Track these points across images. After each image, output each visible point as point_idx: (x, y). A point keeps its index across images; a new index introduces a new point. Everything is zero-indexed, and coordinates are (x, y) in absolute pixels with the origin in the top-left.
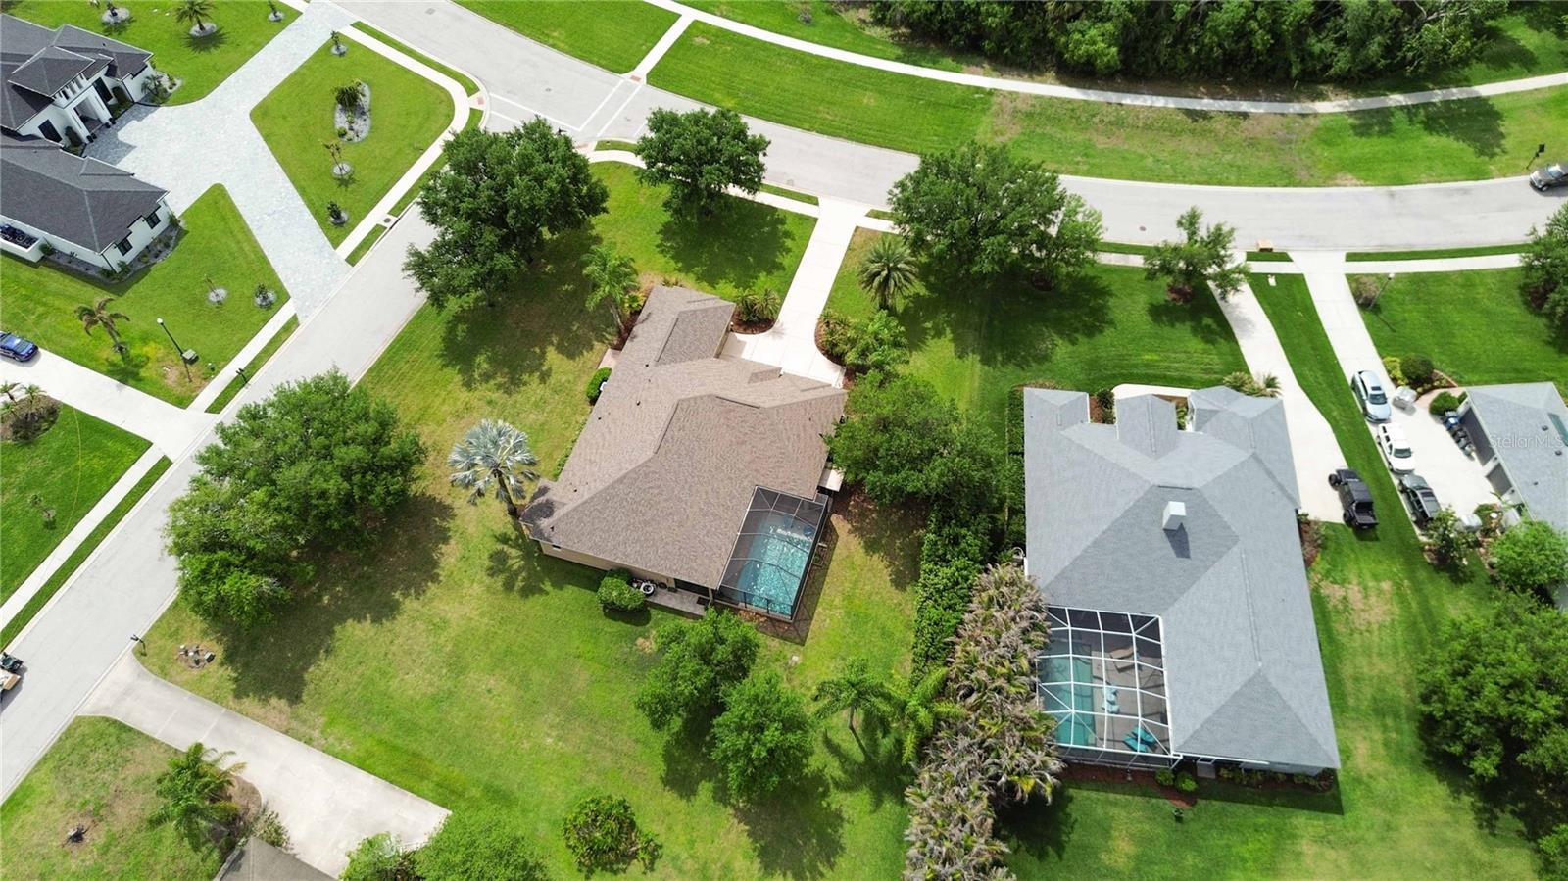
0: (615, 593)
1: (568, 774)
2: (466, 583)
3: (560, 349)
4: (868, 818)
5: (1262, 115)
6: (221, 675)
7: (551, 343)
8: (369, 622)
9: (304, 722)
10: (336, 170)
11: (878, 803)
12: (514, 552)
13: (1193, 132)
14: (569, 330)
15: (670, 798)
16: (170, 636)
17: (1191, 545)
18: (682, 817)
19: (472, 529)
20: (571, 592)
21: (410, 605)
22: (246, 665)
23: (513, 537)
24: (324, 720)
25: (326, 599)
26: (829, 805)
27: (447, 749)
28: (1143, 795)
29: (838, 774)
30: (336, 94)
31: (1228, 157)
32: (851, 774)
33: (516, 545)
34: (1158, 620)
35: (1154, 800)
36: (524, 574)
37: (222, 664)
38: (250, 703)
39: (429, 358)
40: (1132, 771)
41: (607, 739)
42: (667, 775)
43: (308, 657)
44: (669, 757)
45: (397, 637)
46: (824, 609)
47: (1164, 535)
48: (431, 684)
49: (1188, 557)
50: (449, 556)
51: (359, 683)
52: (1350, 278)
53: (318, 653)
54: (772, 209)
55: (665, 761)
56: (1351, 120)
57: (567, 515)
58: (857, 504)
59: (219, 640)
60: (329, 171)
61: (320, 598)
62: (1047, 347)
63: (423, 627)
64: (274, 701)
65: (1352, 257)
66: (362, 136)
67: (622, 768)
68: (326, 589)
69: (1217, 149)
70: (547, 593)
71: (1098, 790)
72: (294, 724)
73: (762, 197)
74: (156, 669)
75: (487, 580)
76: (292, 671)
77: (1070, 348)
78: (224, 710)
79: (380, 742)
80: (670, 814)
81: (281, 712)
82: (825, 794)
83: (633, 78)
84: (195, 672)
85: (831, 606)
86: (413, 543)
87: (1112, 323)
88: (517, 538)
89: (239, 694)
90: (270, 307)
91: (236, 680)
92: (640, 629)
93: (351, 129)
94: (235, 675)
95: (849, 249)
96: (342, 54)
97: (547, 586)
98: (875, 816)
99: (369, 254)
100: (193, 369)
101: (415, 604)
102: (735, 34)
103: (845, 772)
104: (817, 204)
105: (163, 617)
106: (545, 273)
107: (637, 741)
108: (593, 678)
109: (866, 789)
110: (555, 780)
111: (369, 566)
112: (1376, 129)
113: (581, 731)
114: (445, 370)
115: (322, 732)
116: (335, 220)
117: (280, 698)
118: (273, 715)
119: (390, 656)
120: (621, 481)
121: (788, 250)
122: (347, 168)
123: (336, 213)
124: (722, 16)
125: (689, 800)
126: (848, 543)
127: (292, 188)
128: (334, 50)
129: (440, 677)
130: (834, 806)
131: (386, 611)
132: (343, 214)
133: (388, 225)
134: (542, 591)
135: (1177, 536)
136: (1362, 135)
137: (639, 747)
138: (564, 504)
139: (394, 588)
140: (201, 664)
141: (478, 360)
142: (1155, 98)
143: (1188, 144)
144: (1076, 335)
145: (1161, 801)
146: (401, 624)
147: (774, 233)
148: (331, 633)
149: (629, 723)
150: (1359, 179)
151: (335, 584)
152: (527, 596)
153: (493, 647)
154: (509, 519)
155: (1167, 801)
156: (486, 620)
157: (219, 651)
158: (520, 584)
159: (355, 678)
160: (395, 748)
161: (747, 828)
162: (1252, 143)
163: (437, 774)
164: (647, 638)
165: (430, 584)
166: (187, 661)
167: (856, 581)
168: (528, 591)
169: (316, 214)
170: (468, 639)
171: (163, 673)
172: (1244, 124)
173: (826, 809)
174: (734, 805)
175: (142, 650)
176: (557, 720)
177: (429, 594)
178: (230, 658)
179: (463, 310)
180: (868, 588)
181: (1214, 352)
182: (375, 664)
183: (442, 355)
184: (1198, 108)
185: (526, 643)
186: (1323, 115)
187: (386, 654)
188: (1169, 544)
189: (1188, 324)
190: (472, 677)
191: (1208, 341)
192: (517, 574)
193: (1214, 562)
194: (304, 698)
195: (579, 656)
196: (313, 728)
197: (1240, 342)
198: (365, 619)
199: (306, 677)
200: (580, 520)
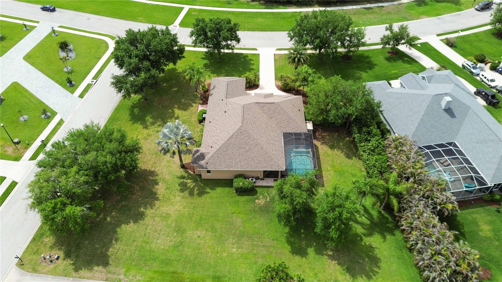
0: (241, 184)
1: (248, 261)
2: (172, 197)
3: (179, 108)
4: (383, 244)
5: (387, 6)
6: (65, 264)
7: (175, 108)
8: (132, 223)
9: (114, 273)
10: (65, 70)
11: (384, 237)
12: (189, 181)
13: (369, 13)
14: (181, 102)
15: (297, 258)
16: (34, 254)
17: (455, 113)
18: (307, 265)
19: (167, 177)
20: (219, 190)
21: (149, 212)
22: (77, 256)
23: (186, 176)
24: (124, 270)
25: (108, 219)
26: (365, 243)
27: (189, 266)
28: (481, 206)
29: (363, 231)
30: (59, 45)
31: (384, 17)
32: (368, 229)
33: (188, 178)
34: (454, 143)
35: (486, 208)
36: (196, 188)
37: (64, 259)
38: (83, 272)
39: (126, 122)
40: (472, 200)
41: (260, 243)
42: (292, 250)
43: (107, 245)
44: (289, 242)
45: (148, 226)
46: (326, 172)
47: (444, 112)
48: (171, 241)
49: (455, 117)
50: (160, 189)
51: (136, 250)
52: (442, 40)
53: (112, 242)
54: (242, 54)
55: (289, 245)
56: (414, 3)
57: (212, 156)
58: (319, 135)
59: (60, 249)
60: (62, 70)
61: (106, 219)
62: (359, 75)
63: (159, 219)
64: (96, 268)
65: (438, 35)
66: (73, 58)
67: (271, 253)
68: (107, 215)
69: (379, 16)
70: (209, 193)
71: (464, 210)
72: (109, 276)
73: (236, 51)
74: (30, 270)
75: (181, 194)
76: (101, 253)
77: (367, 74)
78: (71, 279)
79: (155, 272)
80: (301, 266)
81: (101, 272)
82: (361, 240)
83: (174, 26)
84: (52, 266)
85: (328, 171)
86: (142, 188)
87: (376, 65)
88: (188, 176)
89: (76, 270)
90: (49, 118)
91: (74, 264)
92: (255, 197)
93: (68, 56)
94: (72, 262)
95: (275, 60)
96: (56, 36)
97: (208, 190)
98: (386, 242)
99: (88, 93)
100: (19, 146)
101: (152, 211)
102: (206, 10)
103: (365, 229)
104: (257, 50)
105: (28, 246)
106: (163, 87)
107: (273, 240)
108: (243, 220)
109: (377, 234)
110: (244, 266)
111: (125, 201)
112: (423, 4)
113: (247, 243)
114: (134, 125)
115: (125, 275)
116: (70, 84)
117: (99, 266)
118: (97, 275)
119: (147, 234)
120: (231, 137)
121: (253, 64)
122: (69, 68)
123: (70, 82)
124: (199, 6)
125: (306, 258)
126: (323, 149)
127: (47, 78)
128: (53, 35)
129: (174, 237)
130: (367, 243)
131: (138, 217)
132: (73, 83)
133: (93, 83)
134: (207, 193)
135: (449, 111)
136: (420, 6)
137: (275, 242)
138: (209, 153)
139: (140, 207)
140: (54, 262)
141: (147, 119)
142: (353, 6)
143: (370, 16)
144: (366, 70)
145: (489, 207)
146: (148, 220)
147: (246, 60)
148: (115, 232)
149: (266, 234)
150: (427, 16)
151: (111, 212)
152: (201, 196)
153: (194, 219)
154: (182, 170)
155: (491, 206)
156: (186, 209)
157: (61, 254)
158: (196, 192)
159: (133, 248)
160: (163, 272)
161: (336, 262)
162: (389, 13)
163: (188, 278)
164: (259, 199)
165: (156, 202)
166: (46, 262)
167: (333, 160)
168: (201, 194)
169: (61, 84)
170: (182, 219)
171: (35, 270)
172: (384, 9)
173: (364, 245)
174: (326, 255)
175: (21, 263)
176: (234, 241)
177: (157, 206)
178: (68, 255)
179: (134, 104)
180: (338, 161)
181: (414, 66)
182: (141, 240)
183: (131, 120)
184: (367, 7)
185: (208, 214)
186: (405, 3)
187: (145, 234)
188: (447, 115)
189: (400, 61)
190: (189, 233)
191: (410, 64)
192: (193, 188)
193: (465, 117)
194: (111, 263)
195: (233, 213)
196: (119, 274)
197: (421, 62)
198: (130, 222)
199: (109, 253)
200: (218, 157)
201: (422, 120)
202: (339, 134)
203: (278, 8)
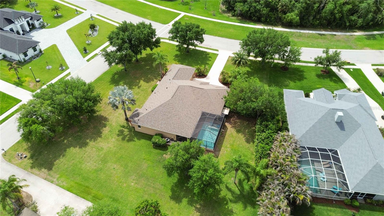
0: (157, 140)
1: (138, 194)
2: (110, 138)
3: (144, 81)
4: (242, 212)
5: (339, 35)
6: (28, 162)
7: (142, 80)
8: (78, 148)
9: (52, 176)
10: (87, 42)
11: (245, 207)
12: (126, 130)
13: (321, 38)
14: (147, 77)
15: (173, 203)
16: (15, 151)
17: (345, 127)
18: (177, 210)
19: (114, 124)
20: (143, 141)
21: (91, 143)
22: (37, 159)
23: (126, 126)
24: (58, 176)
25: (65, 141)
26: (228, 207)
27: (98, 186)
28: (340, 208)
29: (231, 197)
30: (90, 26)
31: (332, 43)
32: (236, 198)
33: (127, 128)
34: (337, 150)
35: (344, 210)
36: (129, 136)
37: (29, 159)
38: (35, 170)
39: (106, 82)
40: (335, 200)
41: (152, 184)
42: (172, 196)
43: (56, 157)
44: (172, 190)
45: (86, 152)
46: (224, 148)
47: (336, 123)
48: (95, 166)
49: (344, 130)
50: (106, 131)
51: (72, 165)
52: (374, 70)
53: (60, 156)
54: (206, 52)
55: (171, 191)
56: (364, 37)
57: (144, 116)
58: (233, 120)
59: (29, 152)
60: (85, 42)
61: (64, 141)
62: (287, 83)
63: (95, 150)
64: (43, 170)
65: (373, 65)
66: (95, 35)
67: (156, 193)
68: (66, 139)
69: (329, 42)
70: (135, 141)
71: (323, 206)
72: (48, 177)
73: (203, 49)
74: (8, 160)
75: (117, 137)
76: (51, 161)
77: (294, 84)
78: (27, 172)
79: (76, 183)
80: (172, 209)
81: (45, 173)
82: (227, 204)
83: (168, 25)
84: (20, 161)
85: (226, 147)
86: (95, 127)
87: (306, 78)
88: (127, 127)
89: (32, 168)
90: (63, 70)
91: (32, 163)
92: (165, 152)
93: (93, 34)
94: (32, 162)
95: (227, 60)
96: (92, 20)
97: (136, 139)
98: (245, 212)
99: (93, 60)
100: (38, 84)
101: (94, 143)
102: (195, 17)
103: (233, 197)
104: (218, 51)
105: (13, 145)
106: (142, 64)
107: (162, 185)
108: (148, 166)
109: (241, 203)
110: (133, 196)
111: (81, 133)
112: (372, 38)
113: (143, 181)
114: (110, 85)
115: (57, 179)
116: (85, 51)
117: (45, 169)
118: (42, 174)
119: (83, 158)
120: (161, 106)
121: (210, 60)
122: (90, 41)
123: (85, 50)
124: (192, 14)
125: (179, 204)
126: (230, 130)
127: (74, 45)
128: (91, 19)
129: (99, 164)
130: (230, 208)
131: (84, 145)
132: (87, 51)
133: (99, 54)
134: (134, 141)
135: (340, 124)
136: (368, 40)
137: (163, 187)
138: (143, 113)
139: (87, 139)
140: (22, 159)
141: (120, 83)
142: (309, 31)
143: (320, 41)
144: (296, 81)
145: (347, 210)
146: (88, 149)
147: (206, 57)
148: (65, 151)
149: (159, 179)
150: (370, 48)
151: (69, 138)
152: (129, 142)
153: (116, 156)
154: (125, 121)
155: (349, 210)
156: (115, 148)
157: (29, 155)
158: (127, 138)
159: (71, 164)
160: (81, 185)
161: (200, 214)
162: (338, 41)
163: (94, 193)
164: (167, 154)
165: (99, 138)
166: (18, 158)
167: (234, 141)
168: (129, 140)
169: (80, 51)
170: (109, 153)
171: (10, 161)
172: (335, 37)
173: (227, 209)
174: (195, 206)
176: (136, 178)
177: (98, 141)
178: (32, 157)
179: (117, 72)
180: (238, 143)
181: (338, 85)
182: (78, 160)
183: (110, 82)
184: (322, 33)
185: (128, 155)
186: (357, 35)
187: (82, 157)
188: (338, 127)
189: (329, 79)
190: (109, 164)
191: (335, 83)
192: (126, 136)
193: (354, 132)
194: (53, 169)
195: (144, 159)
196: (54, 178)
197: (345, 83)
198: (77, 147)
199: (55, 163)
200: (147, 118)
201: (313, 126)
202: (249, 123)
203: (248, 24)
